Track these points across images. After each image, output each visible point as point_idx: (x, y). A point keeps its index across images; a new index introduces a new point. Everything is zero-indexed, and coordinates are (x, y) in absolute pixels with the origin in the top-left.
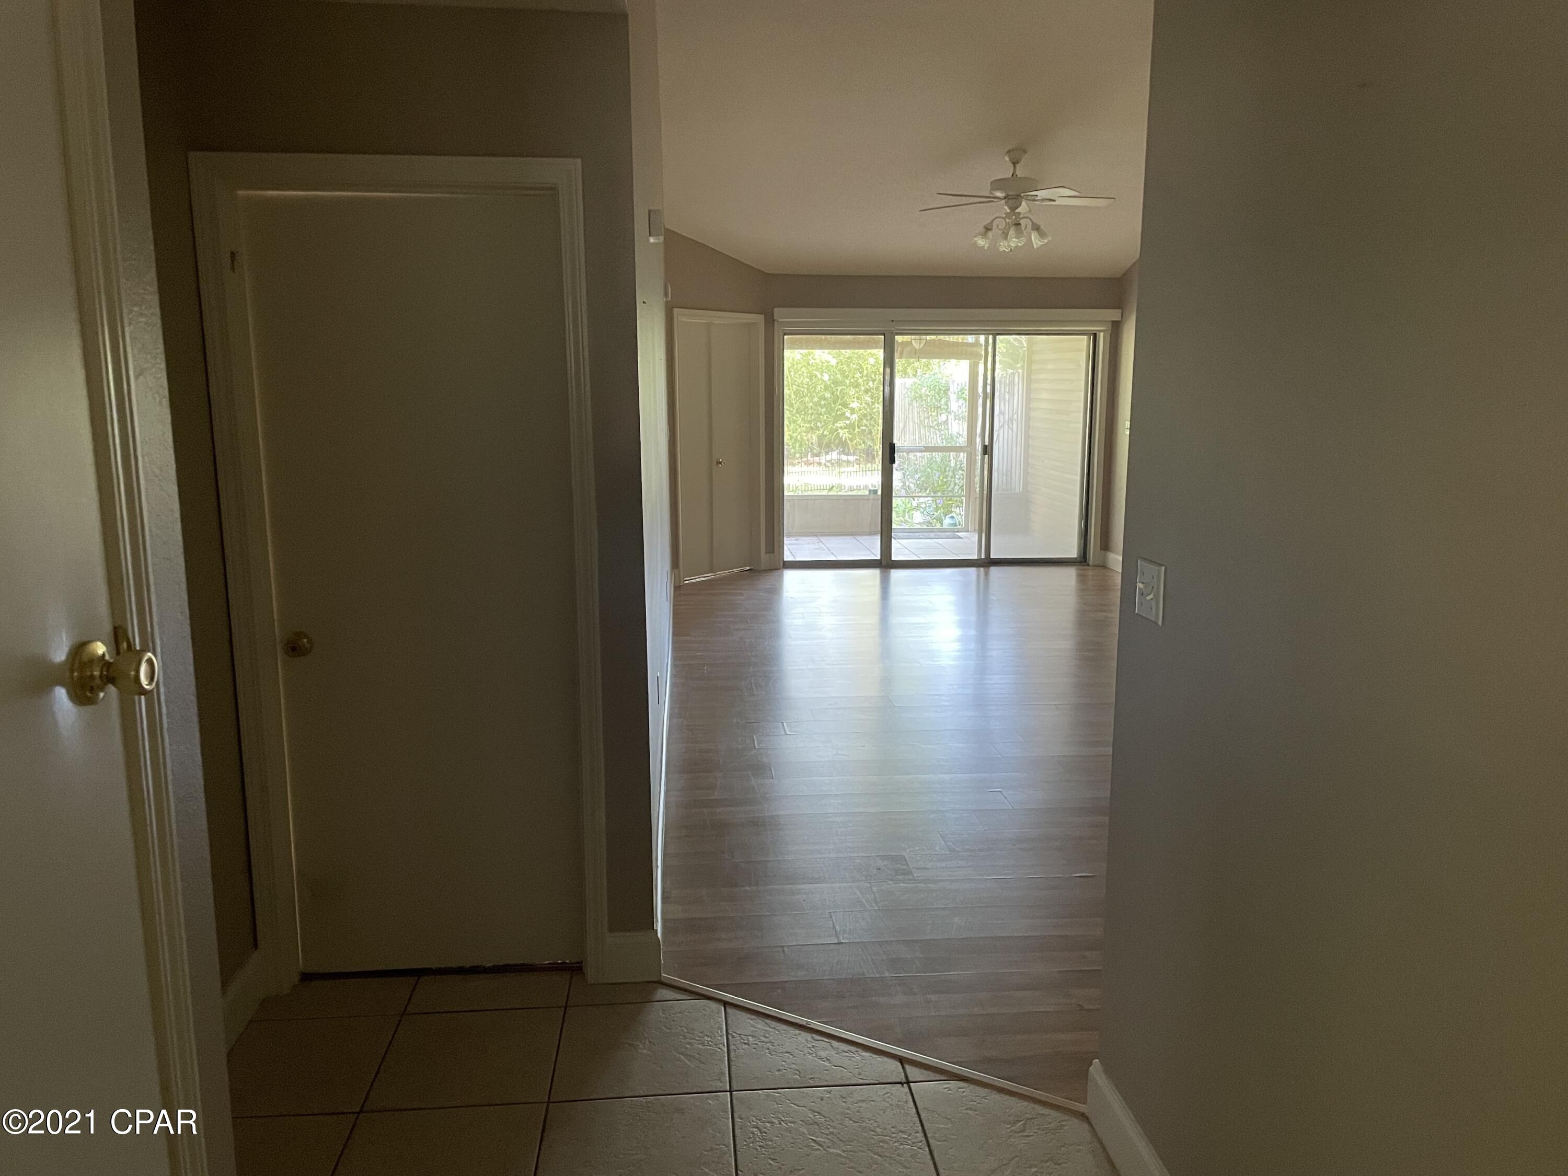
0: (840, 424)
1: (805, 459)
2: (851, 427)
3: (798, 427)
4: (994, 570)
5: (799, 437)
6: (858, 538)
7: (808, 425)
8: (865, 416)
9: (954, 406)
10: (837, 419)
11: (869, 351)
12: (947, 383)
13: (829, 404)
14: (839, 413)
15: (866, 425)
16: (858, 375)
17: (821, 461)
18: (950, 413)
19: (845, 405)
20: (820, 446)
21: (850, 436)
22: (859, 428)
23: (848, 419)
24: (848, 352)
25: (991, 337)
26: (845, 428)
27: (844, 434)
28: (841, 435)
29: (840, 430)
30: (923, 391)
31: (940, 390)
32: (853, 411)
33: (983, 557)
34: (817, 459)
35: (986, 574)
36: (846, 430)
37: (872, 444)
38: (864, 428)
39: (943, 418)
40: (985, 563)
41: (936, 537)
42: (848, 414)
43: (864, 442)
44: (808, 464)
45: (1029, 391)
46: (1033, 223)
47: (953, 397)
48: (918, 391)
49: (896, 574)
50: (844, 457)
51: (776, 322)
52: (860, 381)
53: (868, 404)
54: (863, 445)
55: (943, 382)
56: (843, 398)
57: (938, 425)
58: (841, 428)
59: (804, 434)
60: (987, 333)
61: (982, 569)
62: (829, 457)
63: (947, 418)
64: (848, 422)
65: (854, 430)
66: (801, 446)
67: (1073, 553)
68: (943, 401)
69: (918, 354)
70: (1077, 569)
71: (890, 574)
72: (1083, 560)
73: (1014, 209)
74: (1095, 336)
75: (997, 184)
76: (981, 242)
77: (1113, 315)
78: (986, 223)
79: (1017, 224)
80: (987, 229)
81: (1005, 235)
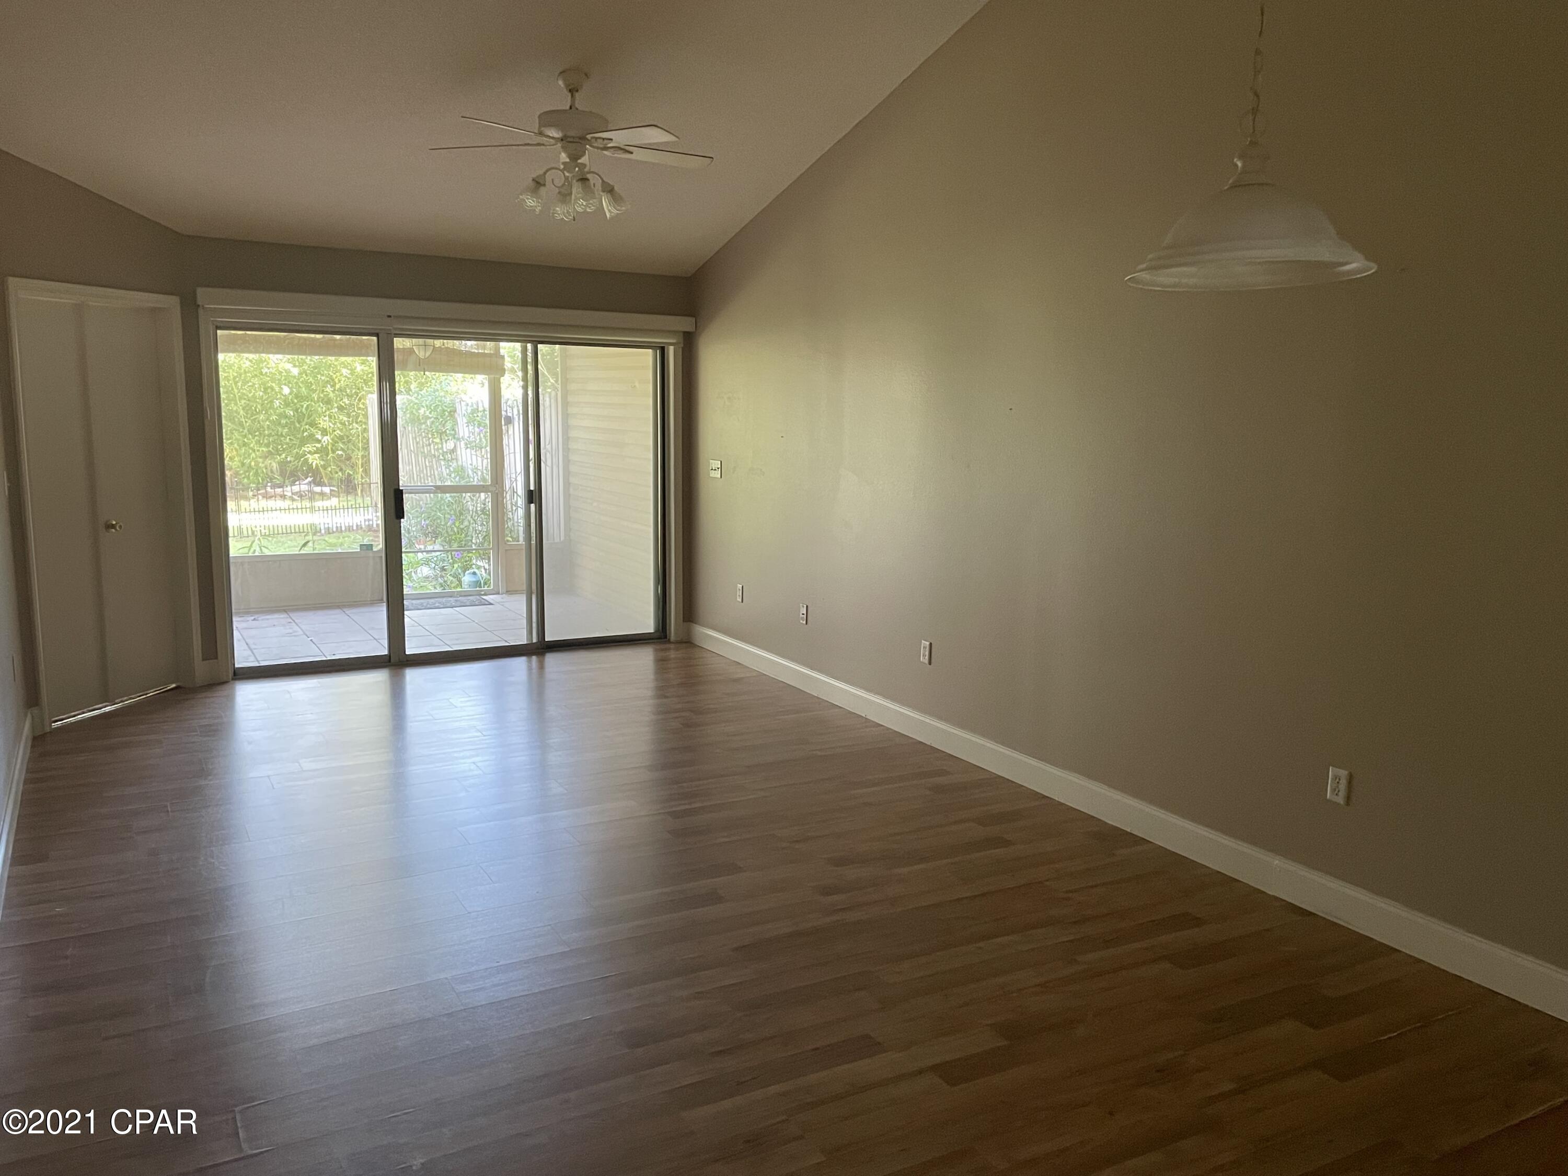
0: (308, 448)
1: (263, 491)
2: (323, 451)
3: (251, 451)
4: (551, 659)
5: (253, 464)
6: (348, 611)
7: (265, 449)
8: (341, 438)
9: (464, 430)
10: (303, 442)
11: (343, 359)
12: (453, 403)
13: (293, 423)
14: (305, 434)
15: (342, 449)
16: (329, 389)
17: (286, 493)
18: (458, 439)
19: (313, 424)
20: (283, 473)
21: (322, 463)
22: (333, 452)
23: (319, 441)
24: (312, 360)
25: (529, 346)
26: (315, 453)
27: (315, 460)
28: (310, 461)
29: (309, 455)
30: (422, 411)
31: (444, 411)
32: (324, 432)
33: (535, 640)
34: (279, 491)
35: (541, 667)
36: (317, 456)
37: (351, 473)
38: (340, 452)
39: (450, 445)
40: (538, 648)
41: (459, 603)
42: (319, 437)
43: (341, 470)
44: (267, 497)
45: (566, 416)
46: (603, 181)
47: (461, 421)
48: (414, 412)
49: (413, 676)
50: (317, 489)
51: (201, 311)
52: (331, 395)
53: (343, 424)
54: (340, 474)
55: (448, 400)
56: (309, 416)
57: (444, 454)
58: (310, 452)
59: (261, 460)
60: (523, 340)
61: (534, 658)
62: (296, 488)
63: (455, 446)
64: (319, 445)
65: (327, 455)
66: (256, 474)
67: (648, 625)
68: (449, 425)
69: (423, 365)
70: (656, 650)
71: (403, 676)
72: (660, 636)
73: (574, 158)
74: (663, 350)
75: (549, 118)
76: (530, 202)
77: (685, 324)
78: (534, 176)
79: (584, 180)
80: (538, 183)
81: (565, 196)
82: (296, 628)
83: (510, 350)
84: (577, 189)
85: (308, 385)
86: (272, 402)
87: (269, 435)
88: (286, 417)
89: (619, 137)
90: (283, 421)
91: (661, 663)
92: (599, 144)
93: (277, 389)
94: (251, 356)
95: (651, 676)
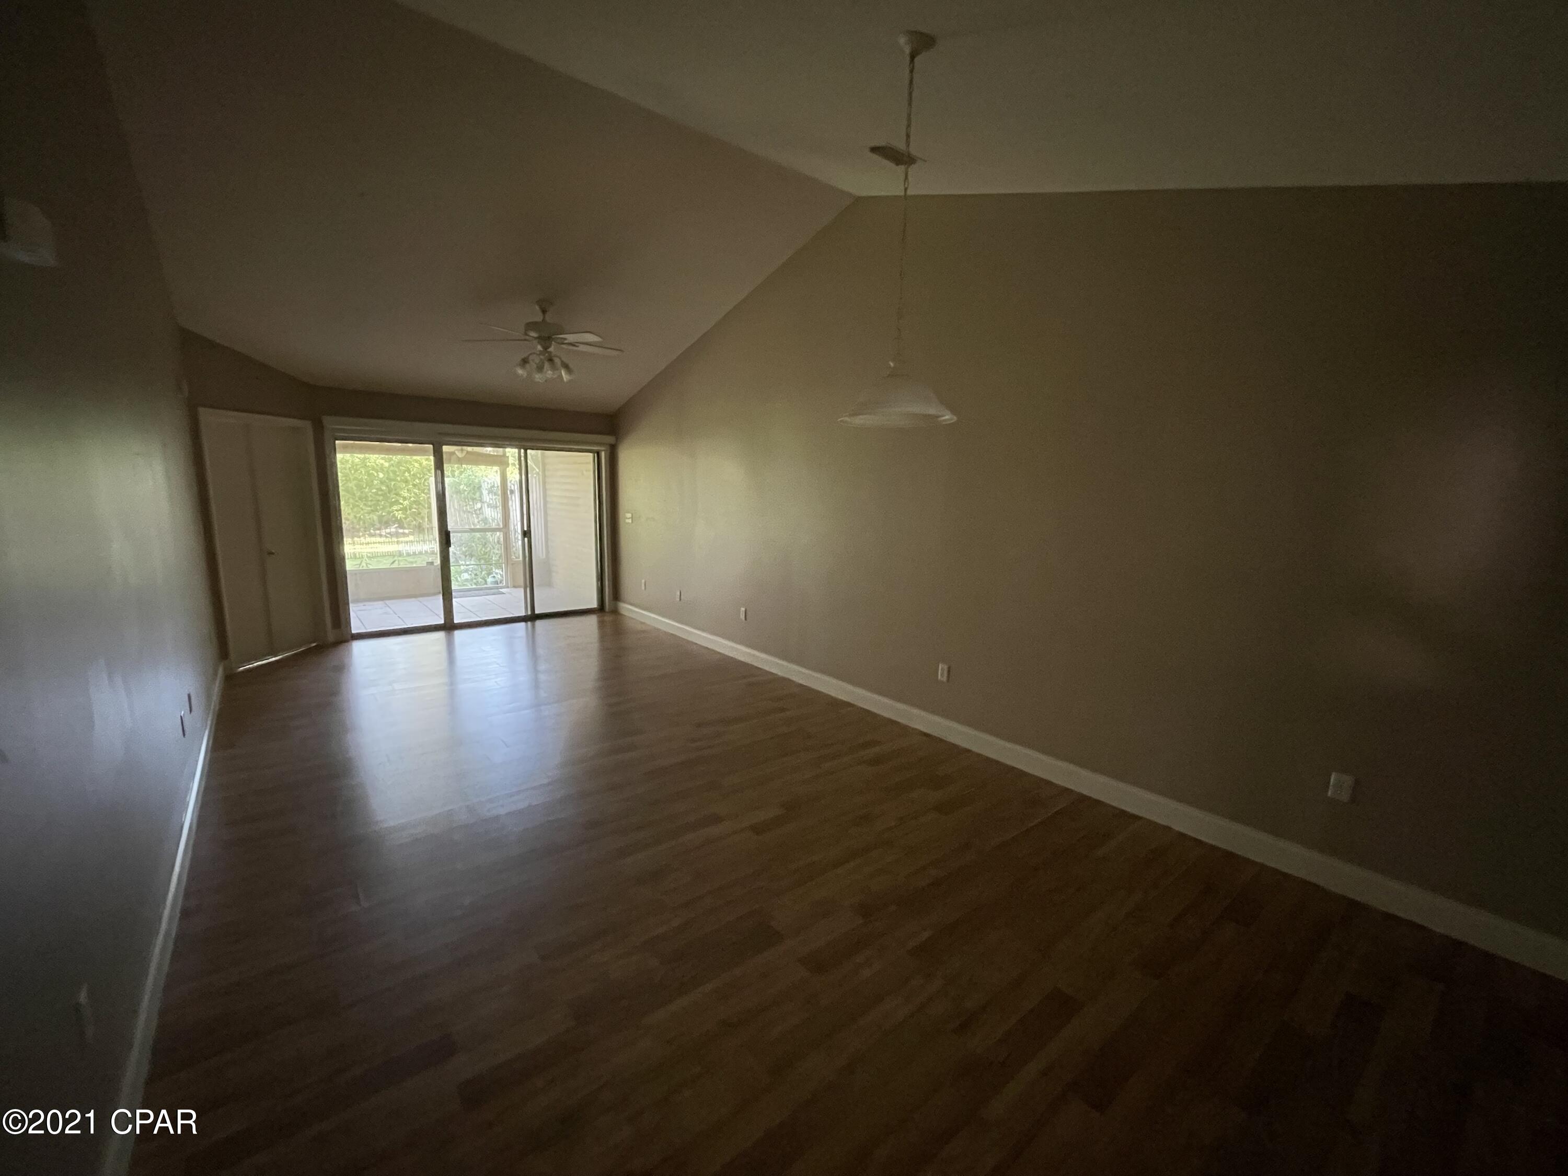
0: (395, 508)
1: (368, 533)
2: (404, 510)
3: (360, 510)
4: (539, 623)
5: (362, 517)
6: (421, 599)
7: (369, 508)
8: (414, 502)
9: (487, 497)
10: (392, 504)
11: (415, 458)
12: (480, 482)
13: (386, 494)
14: (393, 500)
15: (415, 509)
16: (407, 474)
17: (382, 533)
18: (483, 502)
19: (397, 494)
20: (380, 522)
21: (404, 516)
22: (410, 510)
23: (402, 504)
24: (396, 458)
25: (522, 451)
26: (400, 510)
27: (399, 515)
28: (396, 515)
29: (395, 512)
30: (461, 487)
31: (475, 487)
32: (405, 499)
33: (529, 613)
34: (378, 532)
35: (533, 627)
36: (400, 512)
37: (421, 521)
38: (414, 510)
39: (479, 505)
40: (531, 617)
41: (485, 594)
42: (401, 501)
43: (415, 520)
44: (371, 535)
45: (545, 490)
46: (563, 361)
47: (485, 492)
48: (457, 487)
49: (459, 635)
50: (401, 531)
51: (326, 430)
52: (409, 478)
53: (415, 494)
54: (414, 522)
55: (477, 481)
56: (395, 490)
57: (475, 511)
58: (396, 510)
59: (366, 515)
60: (518, 447)
61: (529, 623)
62: (388, 531)
63: (482, 506)
64: (402, 506)
65: (407, 511)
66: (364, 523)
67: (594, 604)
68: (478, 494)
69: (460, 461)
70: (598, 617)
71: (453, 635)
72: (601, 609)
73: (546, 348)
74: (598, 454)
75: (531, 326)
76: (520, 371)
77: (610, 439)
78: (523, 357)
79: (551, 360)
80: (525, 361)
81: (540, 369)
82: (389, 610)
83: (512, 453)
84: (547, 365)
85: (394, 472)
86: (373, 481)
87: (371, 501)
88: (382, 490)
89: (570, 338)
90: (380, 493)
91: (601, 624)
92: (559, 341)
93: (376, 474)
94: (359, 456)
95: (597, 631)
